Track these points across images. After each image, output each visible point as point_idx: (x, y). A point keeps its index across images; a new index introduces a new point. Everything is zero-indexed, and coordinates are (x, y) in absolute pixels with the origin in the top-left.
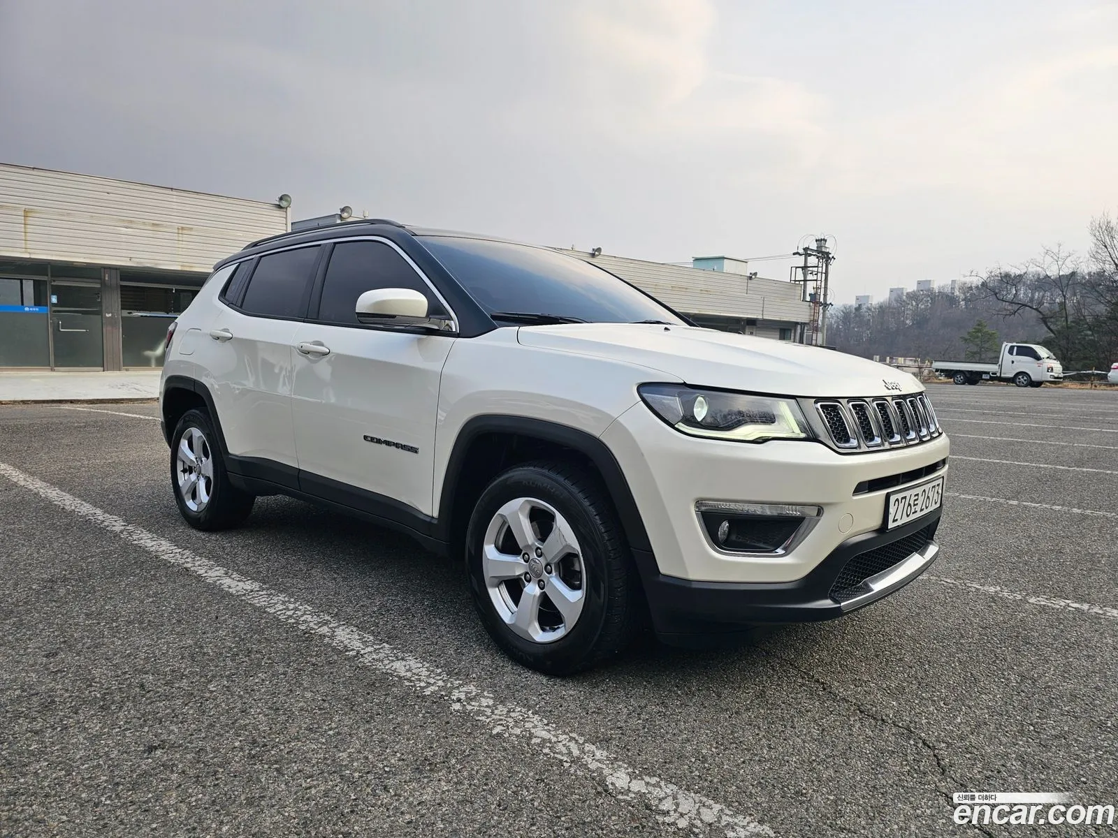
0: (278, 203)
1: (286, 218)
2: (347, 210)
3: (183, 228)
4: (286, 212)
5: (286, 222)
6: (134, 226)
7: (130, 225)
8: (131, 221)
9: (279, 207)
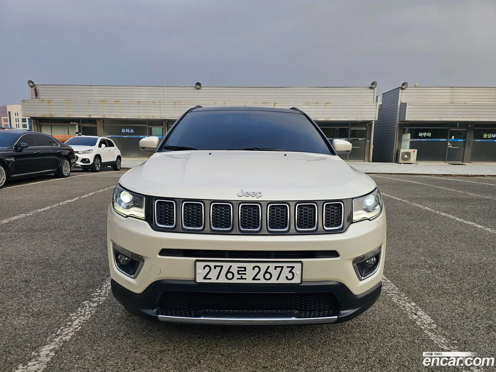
0: (370, 86)
1: (374, 93)
2: (406, 84)
3: (327, 103)
4: (374, 90)
5: (374, 94)
6: (309, 104)
7: (308, 104)
8: (308, 103)
9: (371, 88)
